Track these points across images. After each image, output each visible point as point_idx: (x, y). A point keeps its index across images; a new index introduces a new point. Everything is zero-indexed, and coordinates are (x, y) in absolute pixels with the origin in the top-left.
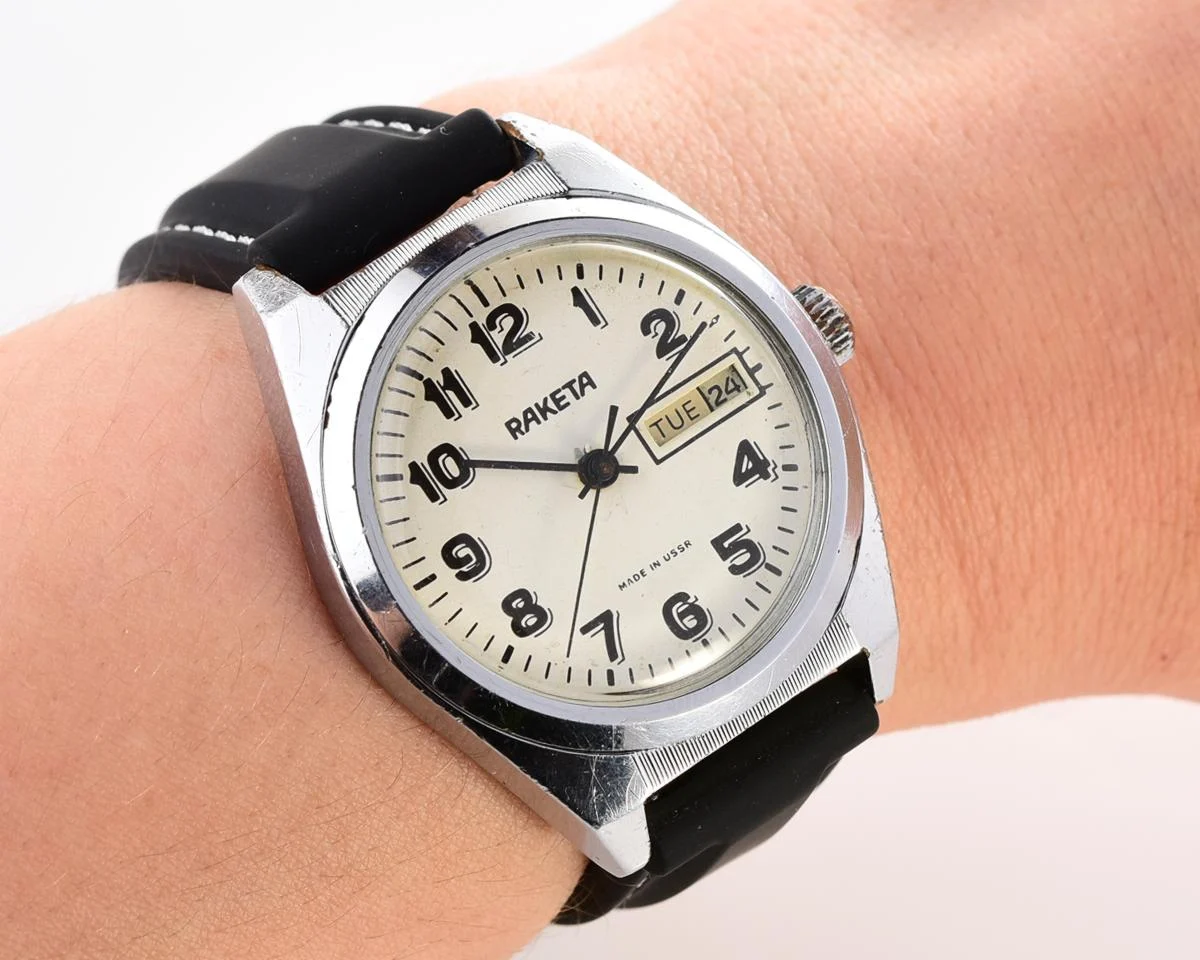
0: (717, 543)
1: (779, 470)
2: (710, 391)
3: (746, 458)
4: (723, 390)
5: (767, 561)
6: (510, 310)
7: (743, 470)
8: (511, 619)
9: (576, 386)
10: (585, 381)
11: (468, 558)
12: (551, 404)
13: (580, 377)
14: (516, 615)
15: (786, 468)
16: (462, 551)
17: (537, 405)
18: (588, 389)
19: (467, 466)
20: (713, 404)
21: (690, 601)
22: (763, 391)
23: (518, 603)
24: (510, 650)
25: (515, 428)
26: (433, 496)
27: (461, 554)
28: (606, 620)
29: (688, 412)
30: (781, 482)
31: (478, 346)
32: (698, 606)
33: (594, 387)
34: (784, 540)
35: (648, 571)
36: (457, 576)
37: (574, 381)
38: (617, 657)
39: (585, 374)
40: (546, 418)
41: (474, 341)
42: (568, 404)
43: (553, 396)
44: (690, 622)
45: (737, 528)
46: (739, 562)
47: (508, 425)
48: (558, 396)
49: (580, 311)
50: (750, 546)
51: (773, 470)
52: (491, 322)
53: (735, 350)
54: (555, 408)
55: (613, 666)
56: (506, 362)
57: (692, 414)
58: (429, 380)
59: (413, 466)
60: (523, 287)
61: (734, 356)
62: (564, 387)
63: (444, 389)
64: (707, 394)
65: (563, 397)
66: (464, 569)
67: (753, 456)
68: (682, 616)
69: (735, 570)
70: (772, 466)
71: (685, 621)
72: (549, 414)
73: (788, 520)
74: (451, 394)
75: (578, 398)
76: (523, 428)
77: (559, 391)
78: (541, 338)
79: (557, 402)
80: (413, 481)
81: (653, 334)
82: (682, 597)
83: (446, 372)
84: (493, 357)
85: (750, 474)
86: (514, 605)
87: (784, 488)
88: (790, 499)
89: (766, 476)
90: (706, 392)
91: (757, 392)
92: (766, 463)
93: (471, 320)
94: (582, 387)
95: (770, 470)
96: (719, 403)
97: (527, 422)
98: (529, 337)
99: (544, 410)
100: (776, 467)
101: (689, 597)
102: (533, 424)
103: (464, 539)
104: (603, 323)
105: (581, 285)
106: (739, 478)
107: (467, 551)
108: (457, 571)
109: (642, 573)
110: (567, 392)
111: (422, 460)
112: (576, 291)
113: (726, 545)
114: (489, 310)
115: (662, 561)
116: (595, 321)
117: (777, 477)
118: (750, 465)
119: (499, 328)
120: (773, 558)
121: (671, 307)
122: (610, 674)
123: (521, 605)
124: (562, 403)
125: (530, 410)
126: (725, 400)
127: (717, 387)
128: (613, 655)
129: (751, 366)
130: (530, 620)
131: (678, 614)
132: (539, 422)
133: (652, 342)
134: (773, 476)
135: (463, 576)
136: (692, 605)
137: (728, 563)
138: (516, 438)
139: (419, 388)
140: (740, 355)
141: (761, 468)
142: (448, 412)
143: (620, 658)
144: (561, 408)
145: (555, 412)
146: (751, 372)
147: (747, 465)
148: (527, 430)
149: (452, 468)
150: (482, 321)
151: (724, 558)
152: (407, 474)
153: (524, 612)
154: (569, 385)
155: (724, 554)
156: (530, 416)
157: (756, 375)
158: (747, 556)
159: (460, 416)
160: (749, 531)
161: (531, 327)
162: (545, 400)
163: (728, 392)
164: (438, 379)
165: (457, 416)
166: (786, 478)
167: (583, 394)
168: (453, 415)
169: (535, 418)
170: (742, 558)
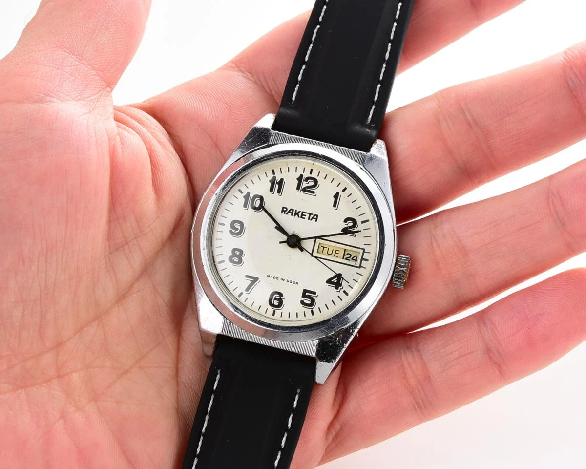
0: (305, 291)
1: (342, 291)
2: (347, 254)
3: (336, 278)
4: (352, 257)
5: (313, 309)
6: (316, 181)
7: (332, 281)
8: (231, 254)
9: (312, 216)
10: (315, 217)
11: (237, 229)
12: (300, 214)
13: (315, 215)
14: (234, 255)
15: (344, 292)
16: (238, 226)
17: (296, 211)
18: (314, 220)
19: (262, 207)
20: (345, 258)
21: (282, 298)
22: (360, 267)
23: (238, 253)
24: (223, 261)
25: (284, 210)
26: (245, 206)
27: (237, 226)
28: (255, 280)
29: (336, 253)
30: (339, 294)
31: (297, 182)
32: (282, 301)
33: (316, 221)
34: (323, 309)
35: (279, 279)
36: (230, 231)
37: (312, 214)
38: (248, 291)
39: (317, 216)
40: (295, 216)
41: (298, 179)
42: (304, 218)
43: (303, 212)
44: (276, 303)
45: (315, 293)
46: (305, 301)
47: (283, 208)
48: (304, 214)
49: (333, 199)
50: (313, 301)
51: (341, 289)
52: (307, 179)
53: (364, 249)
54: (300, 215)
55: (245, 293)
56: (300, 192)
57: (336, 255)
58: (276, 177)
59: (248, 194)
60: (325, 179)
61: (362, 250)
62: (308, 213)
63: (277, 183)
64: (346, 254)
65: (305, 216)
66: (233, 231)
67: (339, 280)
68: (276, 299)
69: (302, 302)
70: (341, 287)
71: (275, 301)
72: (297, 216)
73: (331, 305)
74: (277, 186)
75: (309, 219)
76: (286, 213)
77: (306, 213)
78: (316, 196)
79: (302, 215)
80: (244, 197)
81: (347, 224)
82: (281, 294)
83: (282, 180)
84: (298, 188)
85: (333, 283)
86: (236, 252)
87: (338, 296)
88: (337, 301)
89: (337, 288)
90: (346, 253)
91: (358, 265)
92: (341, 285)
93: (302, 174)
94: (313, 218)
95: (340, 288)
96: (346, 259)
97: (289, 212)
98: (313, 192)
99: (297, 214)
100: (342, 289)
101: (282, 296)
102: (290, 214)
103: (242, 224)
104: (336, 208)
105: (341, 193)
106: (329, 281)
107: (239, 227)
108: (231, 229)
109: (277, 278)
110: (307, 215)
111: (252, 194)
112: (338, 193)
113: (307, 294)
114: (310, 176)
115: (285, 281)
116: (334, 206)
117: (339, 292)
118: (336, 281)
119: (307, 182)
120: (316, 310)
121: (359, 222)
122: (241, 294)
123: (238, 254)
124: (303, 217)
125: (293, 210)
126: (349, 260)
127: (351, 255)
128: (247, 290)
129: (364, 258)
130: (236, 260)
131: (275, 298)
132: (292, 215)
133: (344, 225)
134: (339, 290)
135: (231, 232)
136: (281, 299)
137: (302, 299)
138: (282, 213)
139: (271, 176)
140: (364, 252)
141: (338, 285)
142: (271, 190)
143: (248, 292)
144: (301, 217)
145: (299, 217)
146: (362, 259)
147: (335, 280)
148: (287, 214)
149: (257, 204)
150: (305, 176)
151: (303, 297)
152: (245, 194)
153: (237, 256)
154: (310, 214)
155: (304, 295)
156: (291, 211)
157: (363, 261)
158: (310, 302)
159: (273, 194)
160: (317, 297)
161: (316, 190)
162: (300, 212)
163: (352, 259)
164: (278, 179)
165: (273, 192)
166: (342, 294)
167: (311, 220)
168: (272, 191)
169: (292, 213)
170: (308, 301)
